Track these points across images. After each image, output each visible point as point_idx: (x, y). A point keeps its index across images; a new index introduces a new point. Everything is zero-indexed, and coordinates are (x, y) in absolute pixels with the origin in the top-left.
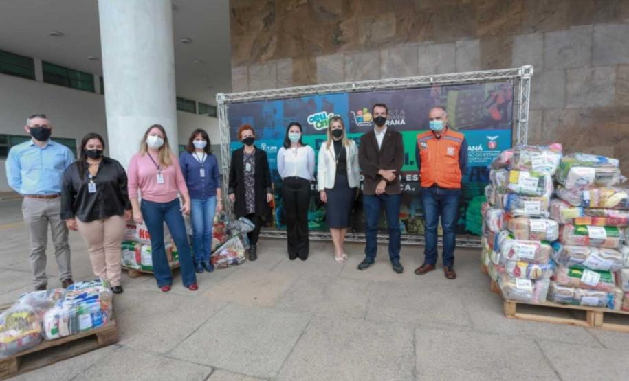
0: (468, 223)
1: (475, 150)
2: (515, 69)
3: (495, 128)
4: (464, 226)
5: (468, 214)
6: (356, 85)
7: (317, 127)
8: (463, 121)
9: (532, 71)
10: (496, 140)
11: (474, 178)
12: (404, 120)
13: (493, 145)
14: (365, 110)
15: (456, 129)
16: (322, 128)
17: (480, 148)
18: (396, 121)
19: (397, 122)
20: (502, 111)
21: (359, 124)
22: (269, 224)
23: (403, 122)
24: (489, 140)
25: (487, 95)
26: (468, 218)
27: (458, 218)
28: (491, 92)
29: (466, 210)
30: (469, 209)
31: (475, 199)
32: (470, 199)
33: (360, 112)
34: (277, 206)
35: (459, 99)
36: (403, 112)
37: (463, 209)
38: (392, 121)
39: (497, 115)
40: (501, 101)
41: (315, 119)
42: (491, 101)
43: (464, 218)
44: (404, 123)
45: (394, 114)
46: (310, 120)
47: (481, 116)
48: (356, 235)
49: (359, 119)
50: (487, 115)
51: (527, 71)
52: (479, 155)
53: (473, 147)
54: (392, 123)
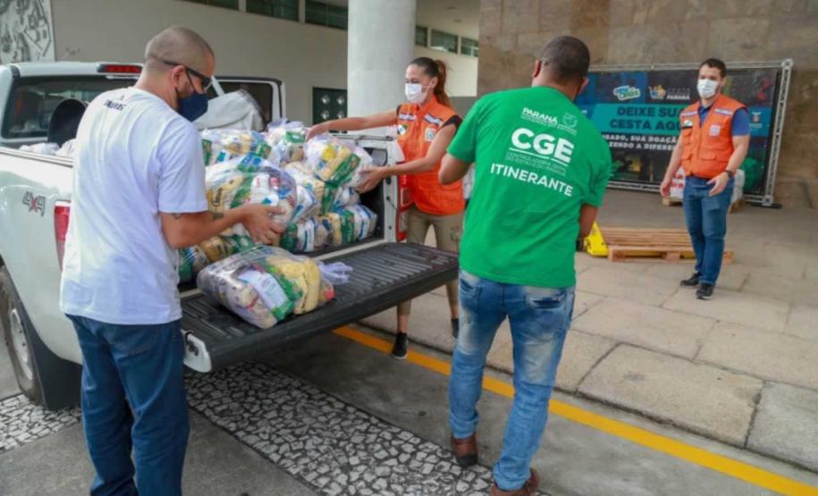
2: (778, 61)
6: (655, 67)
7: (621, 98)
9: (792, 64)
10: (760, 115)
13: (756, 119)
14: (660, 87)
16: (624, 99)
19: (684, 98)
20: (766, 94)
21: (653, 97)
23: (688, 98)
24: (753, 116)
25: (755, 81)
28: (759, 78)
33: (655, 88)
35: (733, 82)
36: (688, 90)
38: (680, 96)
39: (762, 97)
40: (766, 85)
41: (620, 91)
42: (757, 85)
45: (682, 91)
46: (616, 92)
47: (750, 96)
48: (642, 185)
49: (654, 94)
51: (787, 64)
54: (680, 98)
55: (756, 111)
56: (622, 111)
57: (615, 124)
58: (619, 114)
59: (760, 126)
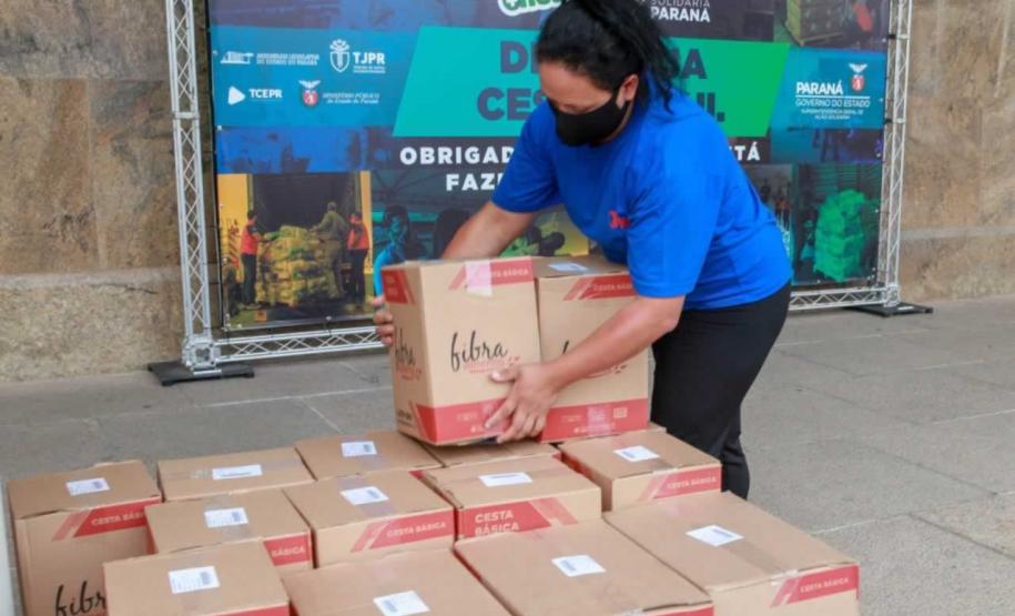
0: (818, 255)
1: (830, 94)
3: (864, 47)
4: (811, 261)
5: (818, 234)
7: (508, 6)
8: (814, 27)
10: (864, 73)
11: (830, 154)
12: (709, 12)
13: (858, 85)
15: (802, 42)
16: (521, 10)
17: (839, 89)
18: (692, 11)
19: (695, 15)
20: (873, 13)
22: (350, 307)
23: (706, 17)
24: (853, 73)
26: (817, 243)
27: (803, 246)
29: (814, 227)
30: (820, 223)
31: (830, 201)
32: (822, 201)
34: (379, 246)
37: (809, 224)
38: (684, 11)
43: (812, 243)
44: (708, 20)
47: (843, 19)
50: (850, 17)
52: (837, 104)
53: (829, 86)
54: (684, 15)
55: (858, 63)
56: (514, 57)
57: (493, 104)
58: (507, 67)
59: (864, 101)
